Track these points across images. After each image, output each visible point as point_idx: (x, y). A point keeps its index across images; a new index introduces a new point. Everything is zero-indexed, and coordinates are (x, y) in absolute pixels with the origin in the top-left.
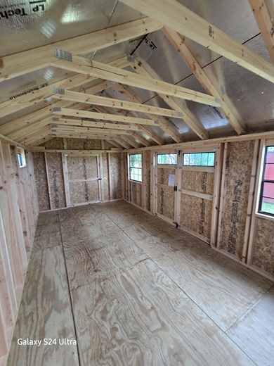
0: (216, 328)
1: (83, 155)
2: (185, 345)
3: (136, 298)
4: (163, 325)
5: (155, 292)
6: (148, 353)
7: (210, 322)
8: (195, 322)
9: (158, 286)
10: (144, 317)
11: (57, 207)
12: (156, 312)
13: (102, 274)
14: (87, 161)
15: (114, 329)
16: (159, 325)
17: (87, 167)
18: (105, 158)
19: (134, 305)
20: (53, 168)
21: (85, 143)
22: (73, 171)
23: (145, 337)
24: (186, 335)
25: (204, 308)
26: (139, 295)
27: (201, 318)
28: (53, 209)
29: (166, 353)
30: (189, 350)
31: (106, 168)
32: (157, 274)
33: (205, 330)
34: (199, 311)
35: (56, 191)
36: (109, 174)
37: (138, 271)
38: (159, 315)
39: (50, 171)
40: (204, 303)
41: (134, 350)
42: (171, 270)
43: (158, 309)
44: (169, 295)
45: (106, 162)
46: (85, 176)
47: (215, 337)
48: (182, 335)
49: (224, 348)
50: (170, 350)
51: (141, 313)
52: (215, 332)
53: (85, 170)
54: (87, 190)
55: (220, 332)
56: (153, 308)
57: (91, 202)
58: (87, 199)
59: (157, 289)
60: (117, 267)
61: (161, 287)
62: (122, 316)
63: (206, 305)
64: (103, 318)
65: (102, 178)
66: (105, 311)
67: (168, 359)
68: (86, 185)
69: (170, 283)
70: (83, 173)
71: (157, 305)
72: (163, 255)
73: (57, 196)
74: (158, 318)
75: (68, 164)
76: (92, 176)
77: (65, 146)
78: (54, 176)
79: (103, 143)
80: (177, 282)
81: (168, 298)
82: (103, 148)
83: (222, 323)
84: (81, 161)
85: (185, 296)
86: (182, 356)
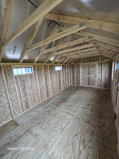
0: (48, 149)
1: (89, 64)
2: (39, 137)
3: (52, 119)
4: (44, 129)
5: (56, 123)
6: (36, 128)
7: (50, 146)
8: (48, 139)
9: (60, 123)
10: (45, 123)
11: (77, 85)
12: (48, 125)
13: (57, 108)
14: (90, 67)
15: (41, 118)
16: (44, 128)
17: (90, 70)
18: (101, 65)
19: (49, 119)
20: (77, 70)
21: (90, 59)
22: (84, 71)
23: (40, 125)
24: (43, 137)
25: (56, 143)
26: (53, 119)
27: (51, 142)
28: (76, 85)
29: (36, 132)
30: (38, 139)
31: (101, 71)
32: (65, 120)
33: (46, 144)
34: (54, 141)
35: (77, 79)
36: (102, 74)
37: (63, 114)
38: (48, 127)
39: (76, 71)
40: (59, 143)
41: (36, 124)
42: (71, 124)
43: (49, 126)
44: (57, 128)
45: (101, 67)
46: (89, 74)
47: (44, 149)
48: (42, 136)
49: (40, 153)
50: (37, 133)
51: (47, 122)
52: (46, 149)
53: (89, 71)
54: (89, 80)
55: (47, 151)
56: (49, 124)
57: (90, 86)
58: (89, 84)
59: (58, 123)
60: (61, 109)
61: (59, 124)
62: (44, 118)
63: (58, 144)
64: (43, 115)
65: (97, 75)
66: (45, 114)
67: (35, 133)
68: (89, 78)
69: (63, 126)
70: (88, 73)
71: (51, 125)
72: (79, 119)
73: (78, 81)
74: (47, 127)
75: (82, 68)
76: (92, 74)
77: (82, 61)
78: (77, 73)
79: (100, 57)
80: (65, 128)
81: (55, 127)
82: (100, 59)
83: (51, 153)
84: (88, 67)
85: (59, 133)
86: (36, 137)
